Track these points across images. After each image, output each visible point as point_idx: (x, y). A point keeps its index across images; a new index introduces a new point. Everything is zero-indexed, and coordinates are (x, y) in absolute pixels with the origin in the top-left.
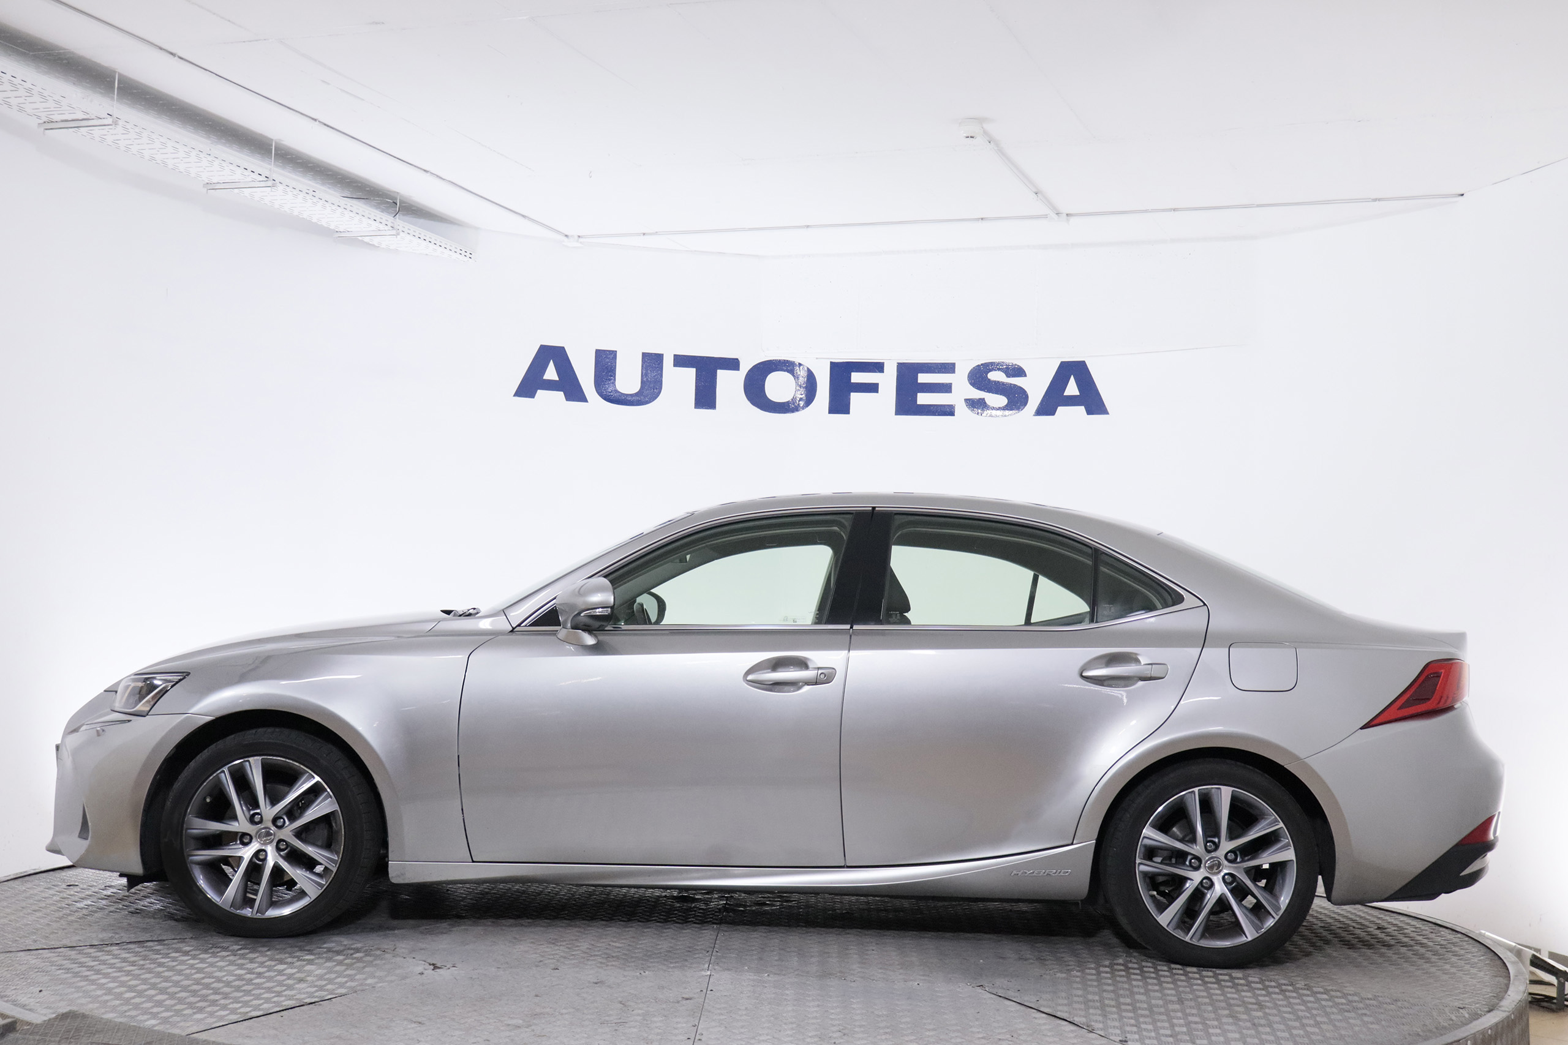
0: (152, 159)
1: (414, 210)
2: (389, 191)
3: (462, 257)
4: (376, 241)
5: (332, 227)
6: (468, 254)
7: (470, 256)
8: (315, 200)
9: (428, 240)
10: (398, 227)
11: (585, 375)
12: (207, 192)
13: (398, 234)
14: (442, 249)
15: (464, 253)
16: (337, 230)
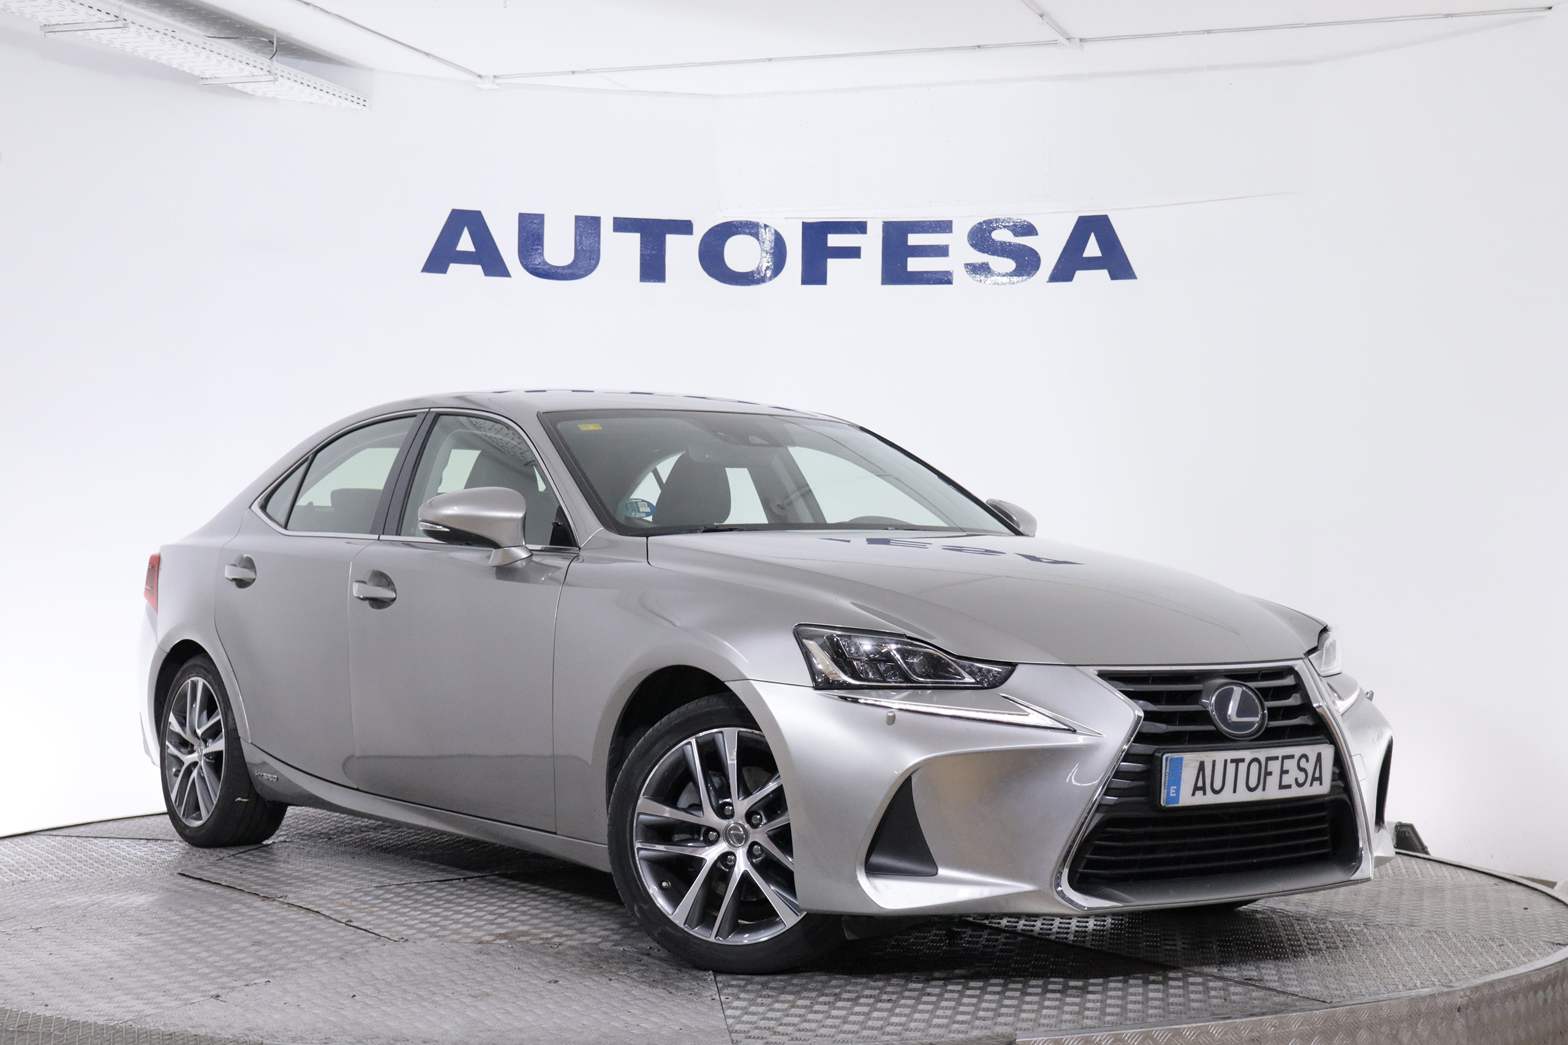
1: (293, 49)
2: (264, 28)
3: (354, 106)
4: (249, 88)
5: (196, 73)
6: (361, 102)
7: (364, 103)
8: (175, 42)
10: (276, 72)
11: (507, 244)
12: (45, 36)
13: (276, 80)
14: (329, 96)
15: (356, 100)
16: (203, 76)
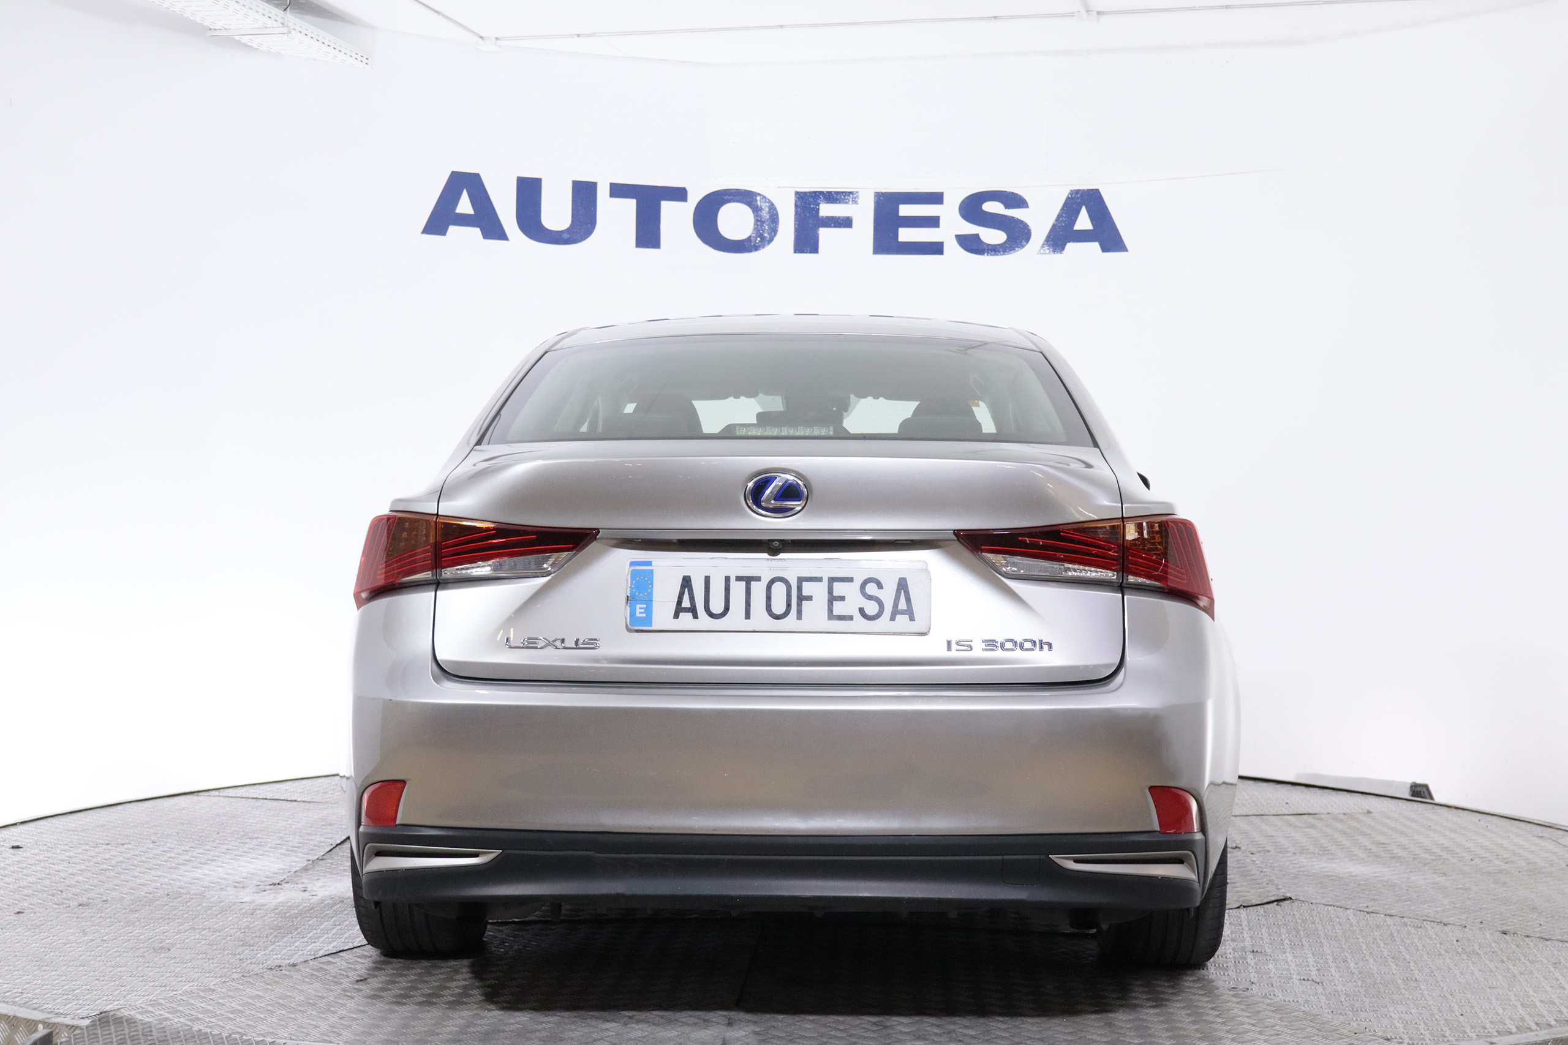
3: (357, 63)
5: (207, 23)
6: (364, 59)
7: (367, 61)
9: (321, 40)
10: (289, 24)
11: (505, 207)
13: (290, 32)
14: (336, 52)
16: (212, 27)
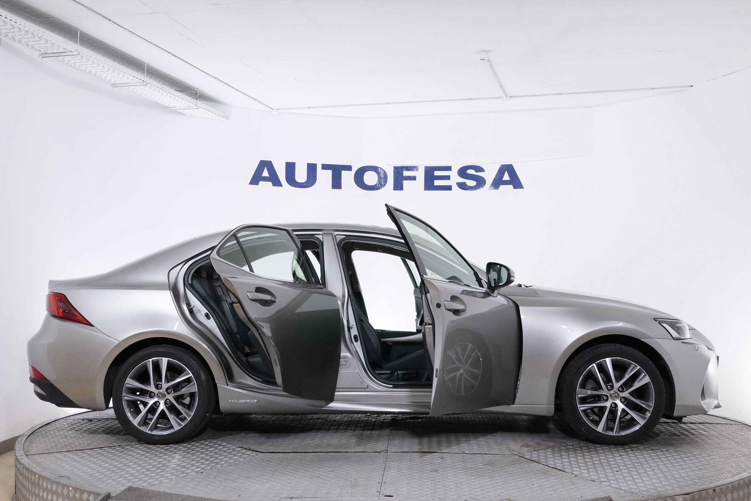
0: (90, 72)
2: (194, 88)
3: (224, 119)
4: (185, 112)
5: (167, 105)
6: (227, 118)
8: (163, 92)
9: (210, 111)
10: (198, 105)
11: (281, 173)
12: (112, 88)
13: (198, 108)
14: (216, 115)
15: (225, 117)
16: (169, 106)
